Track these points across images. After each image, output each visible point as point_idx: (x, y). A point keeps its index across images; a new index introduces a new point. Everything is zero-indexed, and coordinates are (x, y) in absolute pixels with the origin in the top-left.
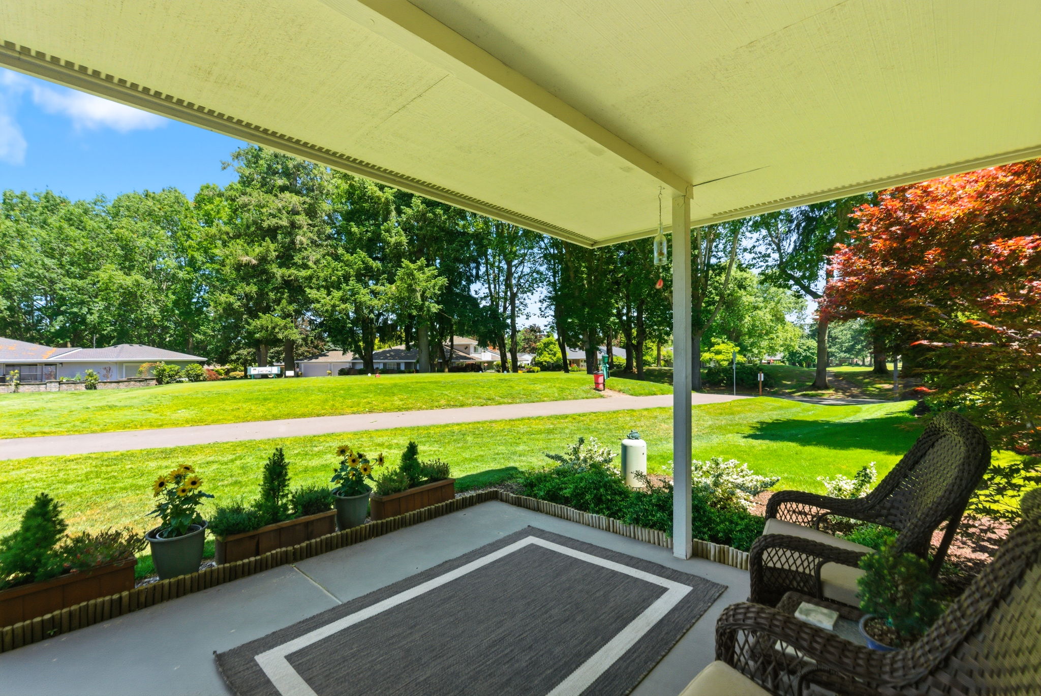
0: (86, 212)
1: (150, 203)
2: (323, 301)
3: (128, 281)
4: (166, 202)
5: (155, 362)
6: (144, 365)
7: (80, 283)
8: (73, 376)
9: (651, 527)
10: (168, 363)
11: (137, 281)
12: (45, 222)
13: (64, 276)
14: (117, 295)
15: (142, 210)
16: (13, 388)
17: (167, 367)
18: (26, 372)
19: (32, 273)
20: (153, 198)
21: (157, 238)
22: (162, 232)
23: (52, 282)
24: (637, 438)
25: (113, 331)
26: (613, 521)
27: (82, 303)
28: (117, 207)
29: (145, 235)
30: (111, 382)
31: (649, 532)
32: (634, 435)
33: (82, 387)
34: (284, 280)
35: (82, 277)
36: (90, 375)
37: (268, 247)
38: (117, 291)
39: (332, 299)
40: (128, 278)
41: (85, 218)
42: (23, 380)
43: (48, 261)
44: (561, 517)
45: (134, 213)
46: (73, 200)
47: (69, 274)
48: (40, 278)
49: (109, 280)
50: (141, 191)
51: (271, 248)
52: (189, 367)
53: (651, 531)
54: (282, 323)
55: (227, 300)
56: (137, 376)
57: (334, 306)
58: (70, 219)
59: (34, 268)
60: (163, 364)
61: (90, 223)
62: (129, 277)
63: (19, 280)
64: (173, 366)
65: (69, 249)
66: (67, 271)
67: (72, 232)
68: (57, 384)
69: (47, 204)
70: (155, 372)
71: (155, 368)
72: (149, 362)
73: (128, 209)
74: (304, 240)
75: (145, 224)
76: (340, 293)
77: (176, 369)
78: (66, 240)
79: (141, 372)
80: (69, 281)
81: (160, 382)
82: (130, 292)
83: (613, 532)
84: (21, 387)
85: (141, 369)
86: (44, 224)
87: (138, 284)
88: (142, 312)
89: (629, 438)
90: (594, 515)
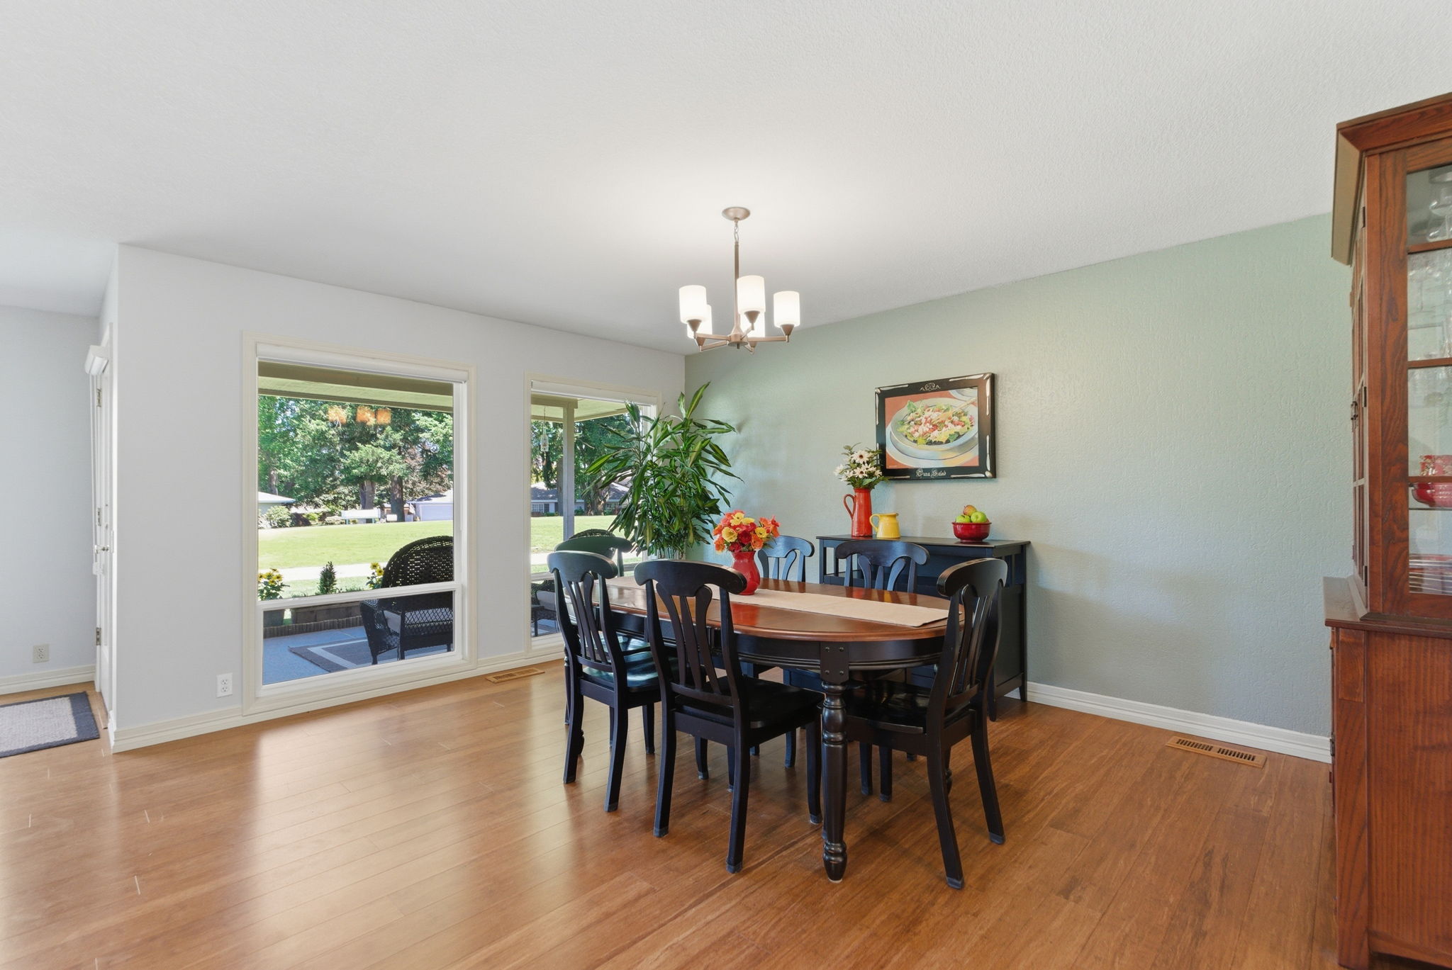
2: (433, 429)
39: (445, 427)
52: (271, 510)
54: (386, 455)
55: (318, 427)
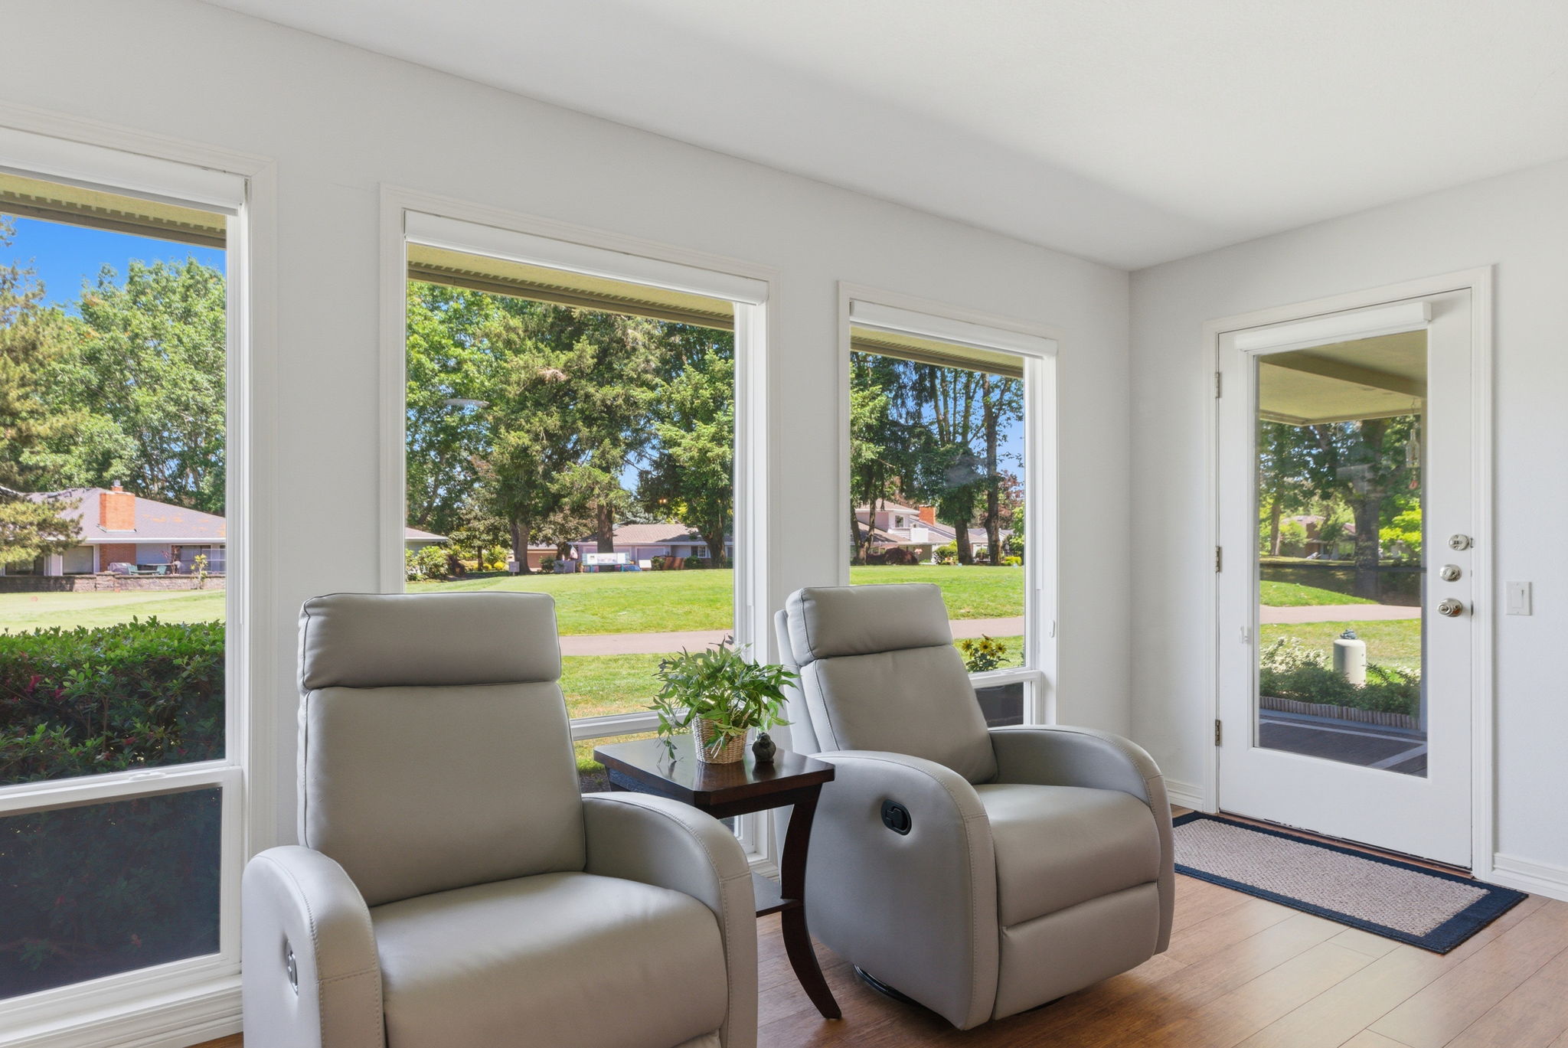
9: (1393, 711)
16: (197, 581)
19: (179, 397)
23: (203, 410)
24: (1353, 638)
26: (1347, 709)
31: (1390, 716)
32: (1348, 634)
34: (606, 406)
37: (583, 351)
43: (198, 376)
44: (1281, 710)
48: (186, 406)
51: (586, 350)
52: (424, 551)
53: (1393, 715)
57: (703, 451)
59: (182, 389)
63: (159, 408)
74: (639, 336)
76: (711, 429)
83: (1347, 719)
84: (209, 581)
86: (187, 315)
89: (1343, 637)
90: (1323, 705)
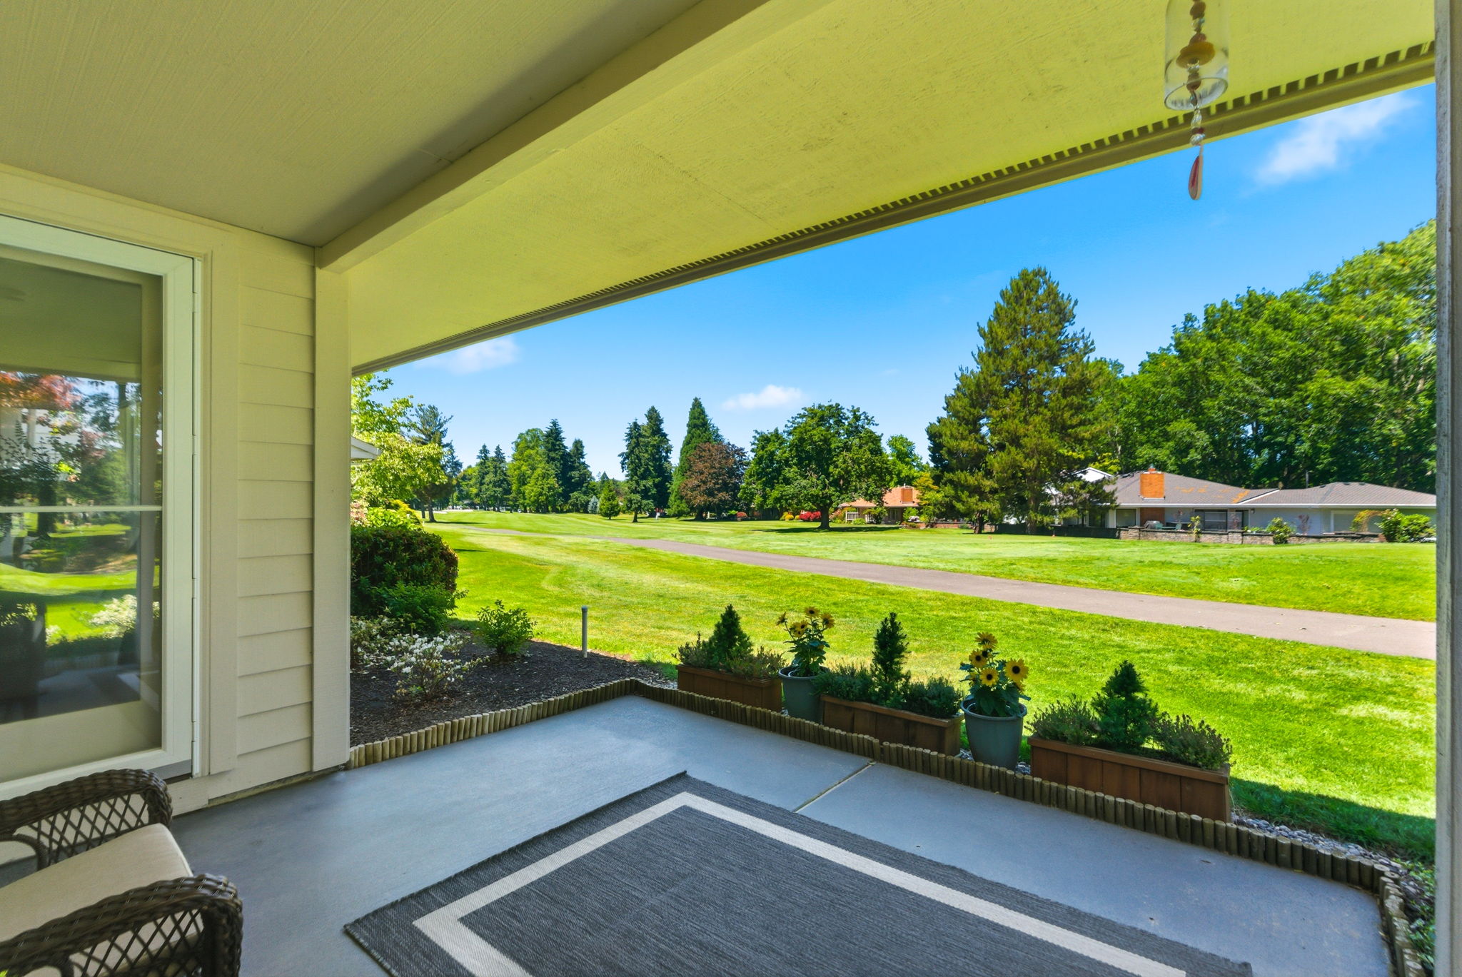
0: (1294, 306)
1: (1387, 261)
3: (1348, 389)
4: (1413, 251)
5: (1384, 509)
6: (1362, 513)
7: (1285, 402)
8: (1265, 527)
10: (1405, 511)
11: (1362, 387)
12: (1247, 333)
13: (1266, 396)
14: (1334, 412)
15: (1373, 277)
16: (1194, 536)
17: (1405, 520)
18: (1210, 519)
19: (1232, 399)
20: (1393, 252)
21: (1396, 312)
22: (1405, 301)
23: (1255, 405)
25: (1331, 464)
27: (1290, 428)
28: (1335, 286)
29: (1378, 312)
30: (1308, 537)
33: (1270, 541)
35: (1288, 394)
36: (1279, 525)
38: (1334, 405)
40: (1349, 385)
41: (1294, 313)
42: (1206, 528)
43: (1248, 381)
45: (1361, 286)
46: (1278, 293)
47: (1273, 394)
48: (1240, 405)
49: (1322, 392)
50: (1374, 247)
56: (1352, 530)
58: (1276, 320)
59: (1235, 392)
60: (1395, 512)
61: (1299, 318)
62: (1352, 383)
63: (1220, 409)
64: (1417, 516)
65: (1274, 360)
66: (1271, 389)
67: (1276, 337)
68: (1240, 535)
69: (1251, 309)
70: (1381, 526)
71: (1381, 519)
72: (1370, 508)
73: (1352, 281)
75: (1378, 296)
77: (1422, 521)
78: (1270, 348)
79: (1357, 525)
80: (1272, 401)
81: (1391, 538)
82: (1355, 406)
84: (1202, 536)
85: (1356, 519)
86: (1246, 335)
87: (1365, 390)
88: (1372, 432)
